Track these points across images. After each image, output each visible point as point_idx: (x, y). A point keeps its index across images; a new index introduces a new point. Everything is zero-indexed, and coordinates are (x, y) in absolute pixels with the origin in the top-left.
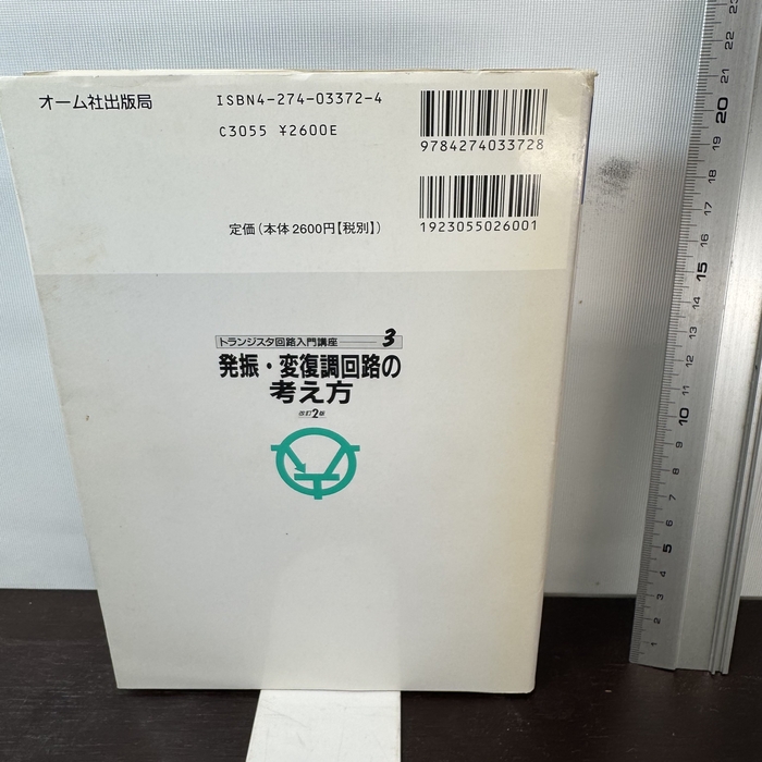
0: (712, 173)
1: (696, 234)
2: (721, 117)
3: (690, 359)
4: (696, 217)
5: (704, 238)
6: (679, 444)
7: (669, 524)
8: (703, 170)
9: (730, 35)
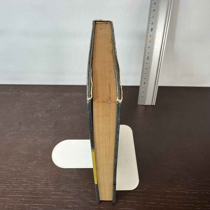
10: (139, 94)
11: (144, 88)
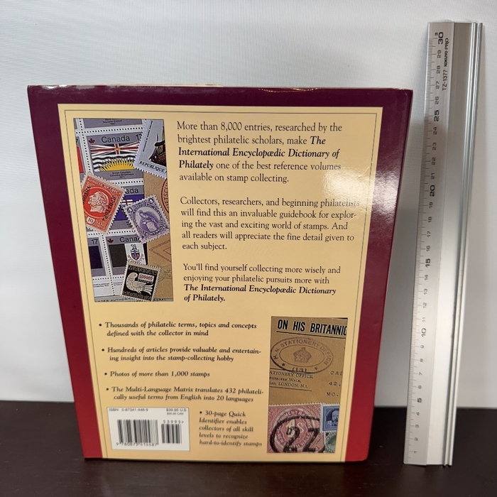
0: (430, 218)
1: (424, 246)
2: (432, 194)
3: (425, 304)
4: (423, 238)
5: (428, 248)
6: (423, 347)
7: (420, 387)
8: (425, 217)
9: (434, 159)
10: (407, 432)
11: (418, 414)
